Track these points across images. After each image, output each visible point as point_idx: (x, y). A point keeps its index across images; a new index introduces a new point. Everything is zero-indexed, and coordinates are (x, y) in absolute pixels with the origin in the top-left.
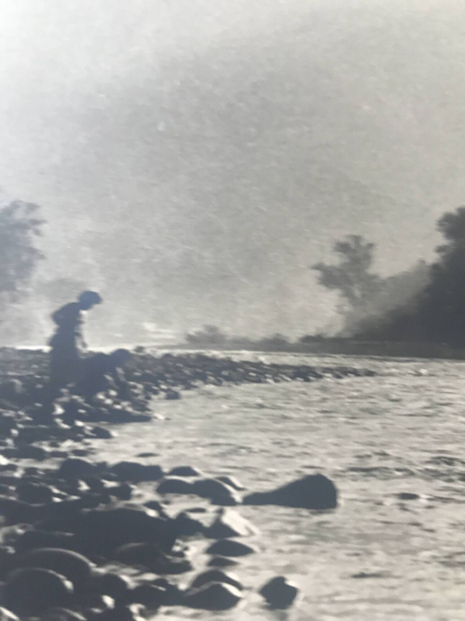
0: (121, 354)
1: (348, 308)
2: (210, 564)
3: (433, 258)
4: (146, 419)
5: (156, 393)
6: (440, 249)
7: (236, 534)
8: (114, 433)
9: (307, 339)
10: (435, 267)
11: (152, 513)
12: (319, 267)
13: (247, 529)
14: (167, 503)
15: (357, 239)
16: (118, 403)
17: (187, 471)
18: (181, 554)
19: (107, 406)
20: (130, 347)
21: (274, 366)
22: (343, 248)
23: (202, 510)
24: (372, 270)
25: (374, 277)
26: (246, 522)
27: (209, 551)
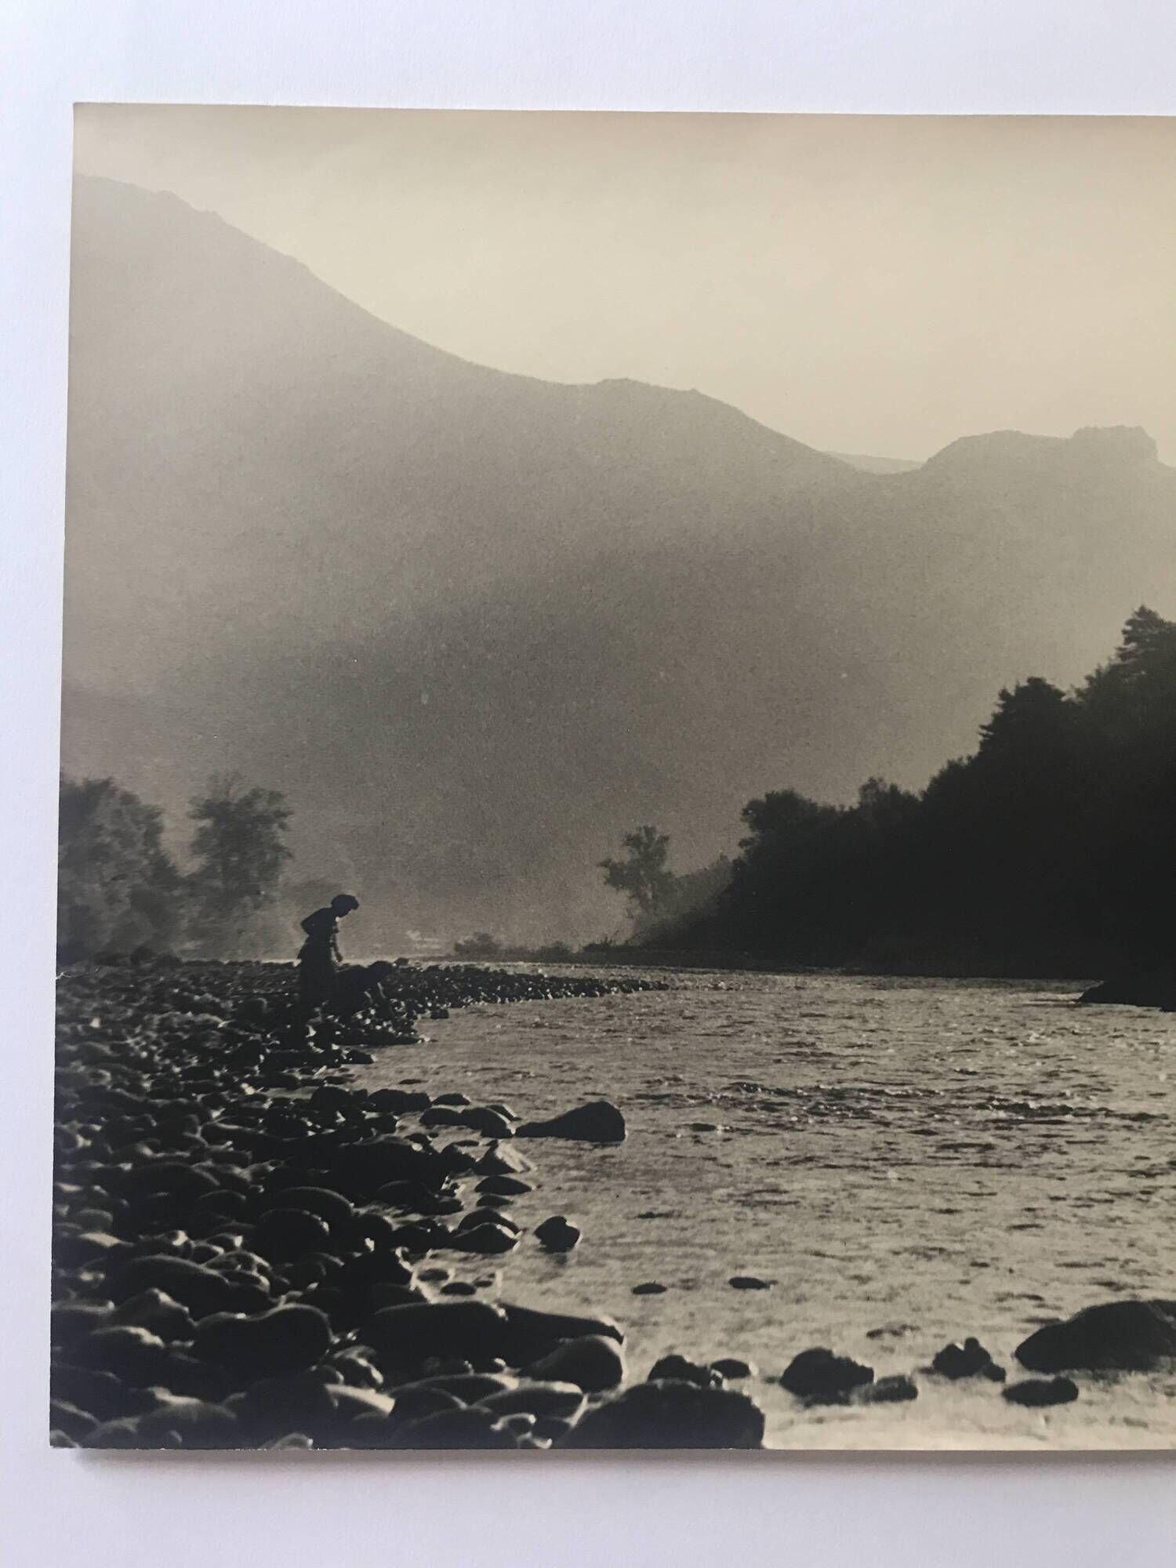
0: (380, 968)
1: (638, 912)
2: (479, 1203)
3: (735, 853)
4: (412, 1041)
5: (422, 1011)
6: (742, 843)
7: (512, 1171)
8: (374, 1058)
9: (591, 948)
10: (738, 863)
11: (417, 1147)
12: (605, 864)
13: (522, 1163)
14: (434, 1135)
15: (649, 832)
16: (381, 1024)
17: (458, 1099)
18: (450, 1192)
19: (367, 1027)
20: (391, 960)
21: (552, 979)
22: (632, 841)
23: (475, 1144)
24: (665, 868)
25: (670, 874)
26: (520, 1156)
27: (477, 1189)
